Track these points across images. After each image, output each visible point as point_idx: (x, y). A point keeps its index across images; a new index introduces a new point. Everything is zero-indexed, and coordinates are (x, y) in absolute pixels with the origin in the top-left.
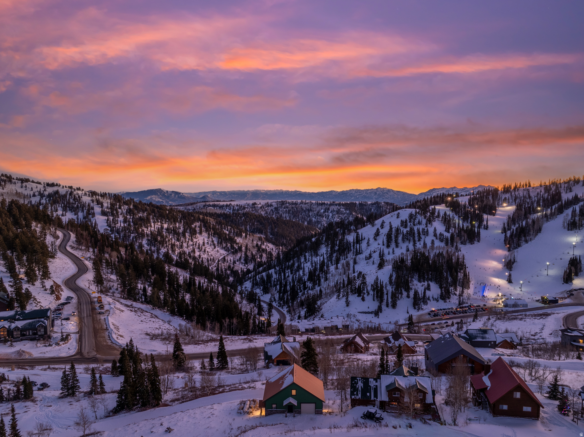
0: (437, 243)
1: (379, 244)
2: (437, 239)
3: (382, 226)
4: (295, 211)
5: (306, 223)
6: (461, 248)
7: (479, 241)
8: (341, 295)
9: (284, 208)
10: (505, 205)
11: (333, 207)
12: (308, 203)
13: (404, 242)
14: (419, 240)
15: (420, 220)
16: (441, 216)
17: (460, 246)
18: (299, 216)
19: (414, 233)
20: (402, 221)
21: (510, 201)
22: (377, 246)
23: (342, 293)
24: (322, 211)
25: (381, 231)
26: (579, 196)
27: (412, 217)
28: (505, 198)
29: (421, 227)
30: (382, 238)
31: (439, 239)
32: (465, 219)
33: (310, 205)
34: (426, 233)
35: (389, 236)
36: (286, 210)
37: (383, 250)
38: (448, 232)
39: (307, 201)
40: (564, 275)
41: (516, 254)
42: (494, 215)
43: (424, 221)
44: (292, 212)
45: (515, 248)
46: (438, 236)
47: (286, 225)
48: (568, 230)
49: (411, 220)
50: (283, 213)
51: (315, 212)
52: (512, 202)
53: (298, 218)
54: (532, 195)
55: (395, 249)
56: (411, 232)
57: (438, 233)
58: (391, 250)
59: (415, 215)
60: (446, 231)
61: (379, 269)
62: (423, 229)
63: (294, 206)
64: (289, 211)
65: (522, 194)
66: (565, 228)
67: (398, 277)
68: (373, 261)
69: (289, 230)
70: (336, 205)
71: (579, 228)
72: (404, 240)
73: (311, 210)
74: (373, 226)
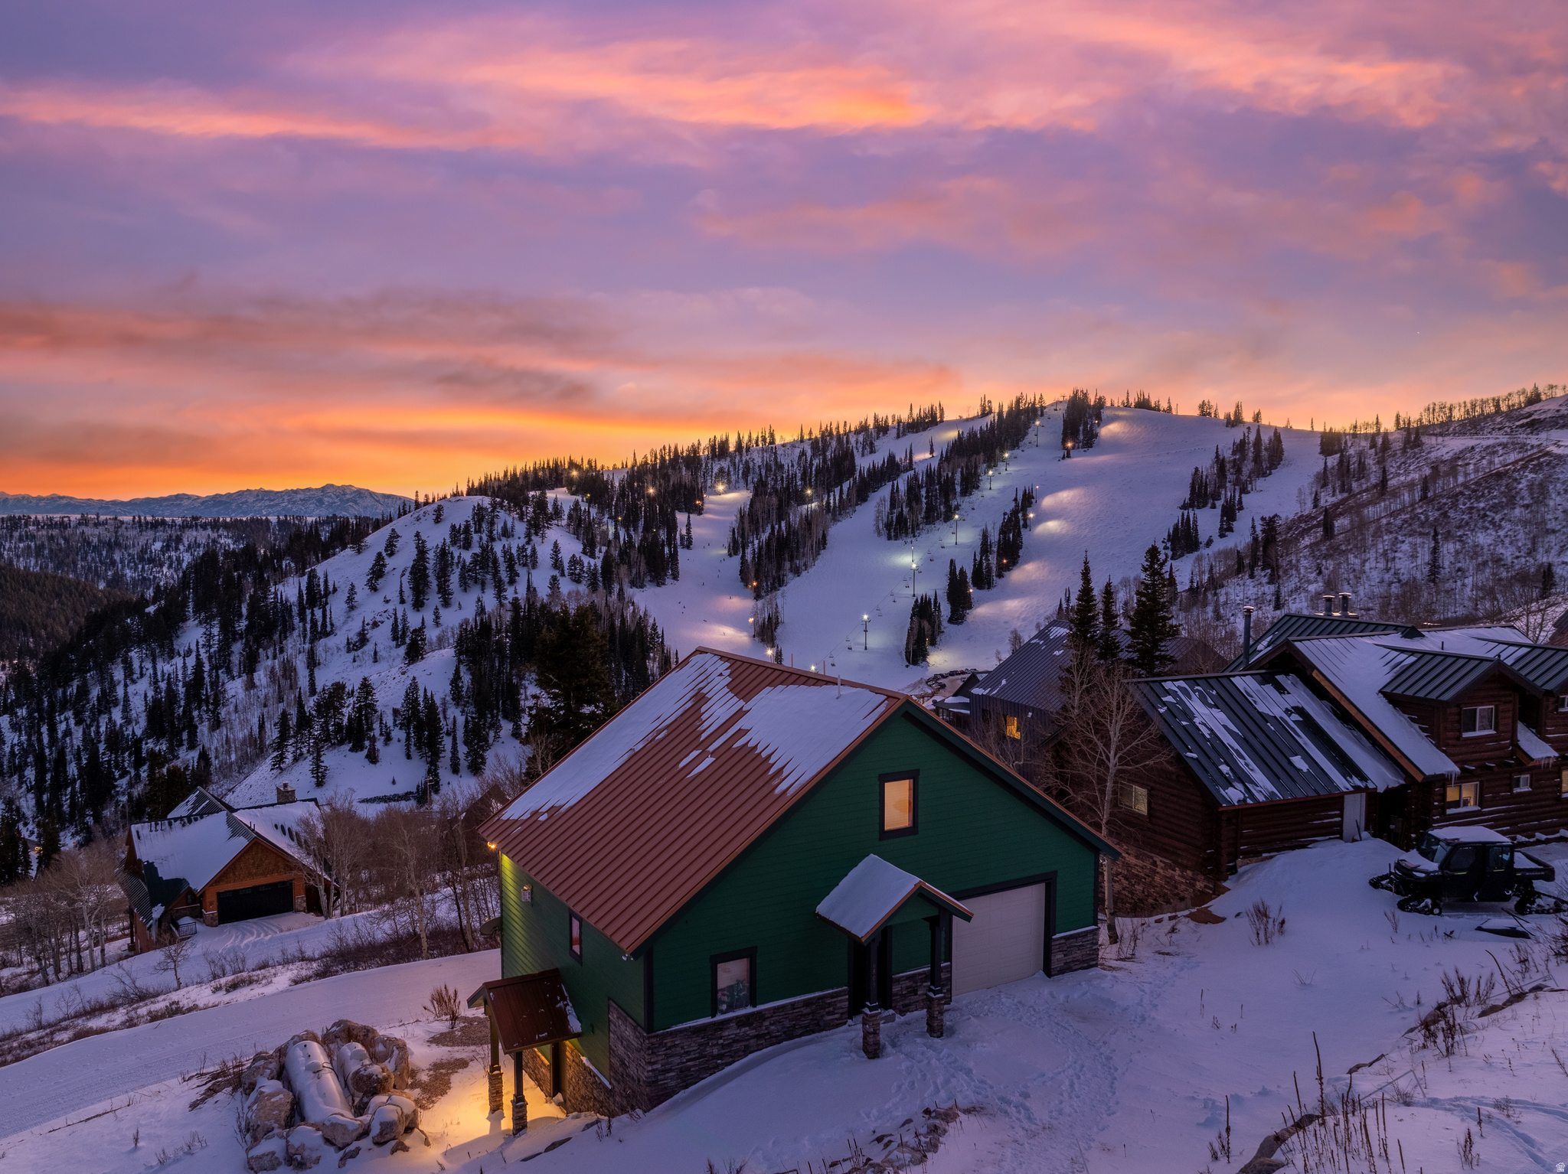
0: (566, 586)
1: (387, 602)
2: (563, 575)
3: (391, 548)
4: (60, 550)
5: (102, 586)
6: (634, 595)
7: (675, 577)
8: (290, 757)
9: (21, 539)
10: (721, 487)
11: (194, 533)
12: (105, 523)
13: (465, 590)
14: (512, 582)
15: (509, 525)
16: (566, 512)
17: (629, 591)
18: (75, 565)
19: (495, 561)
20: (453, 527)
21: (733, 478)
22: (382, 607)
23: (291, 749)
24: (158, 545)
25: (390, 563)
26: (897, 459)
27: (483, 517)
28: (721, 470)
29: (514, 544)
30: (396, 581)
31: (571, 574)
32: (629, 522)
33: (112, 529)
34: (532, 561)
35: (418, 574)
36: (29, 547)
37: (404, 615)
38: (593, 556)
39: (102, 518)
40: (907, 644)
41: (779, 601)
42: (700, 514)
43: (521, 528)
44: (51, 550)
45: (774, 588)
46: (566, 565)
47: (33, 590)
48: (889, 538)
49: (480, 526)
50: (18, 557)
51: (134, 551)
52: (737, 482)
53: (75, 571)
54: (785, 461)
55: (442, 612)
56: (486, 559)
57: (565, 557)
58: (429, 617)
59: (493, 511)
60: (584, 552)
61: (409, 664)
62: (522, 549)
63: (55, 532)
64: (39, 549)
65: (760, 460)
66: (879, 534)
67: (477, 678)
68: (376, 653)
69: (44, 604)
70: (204, 526)
71: (913, 532)
72: (465, 583)
73: (118, 544)
74: (359, 552)
